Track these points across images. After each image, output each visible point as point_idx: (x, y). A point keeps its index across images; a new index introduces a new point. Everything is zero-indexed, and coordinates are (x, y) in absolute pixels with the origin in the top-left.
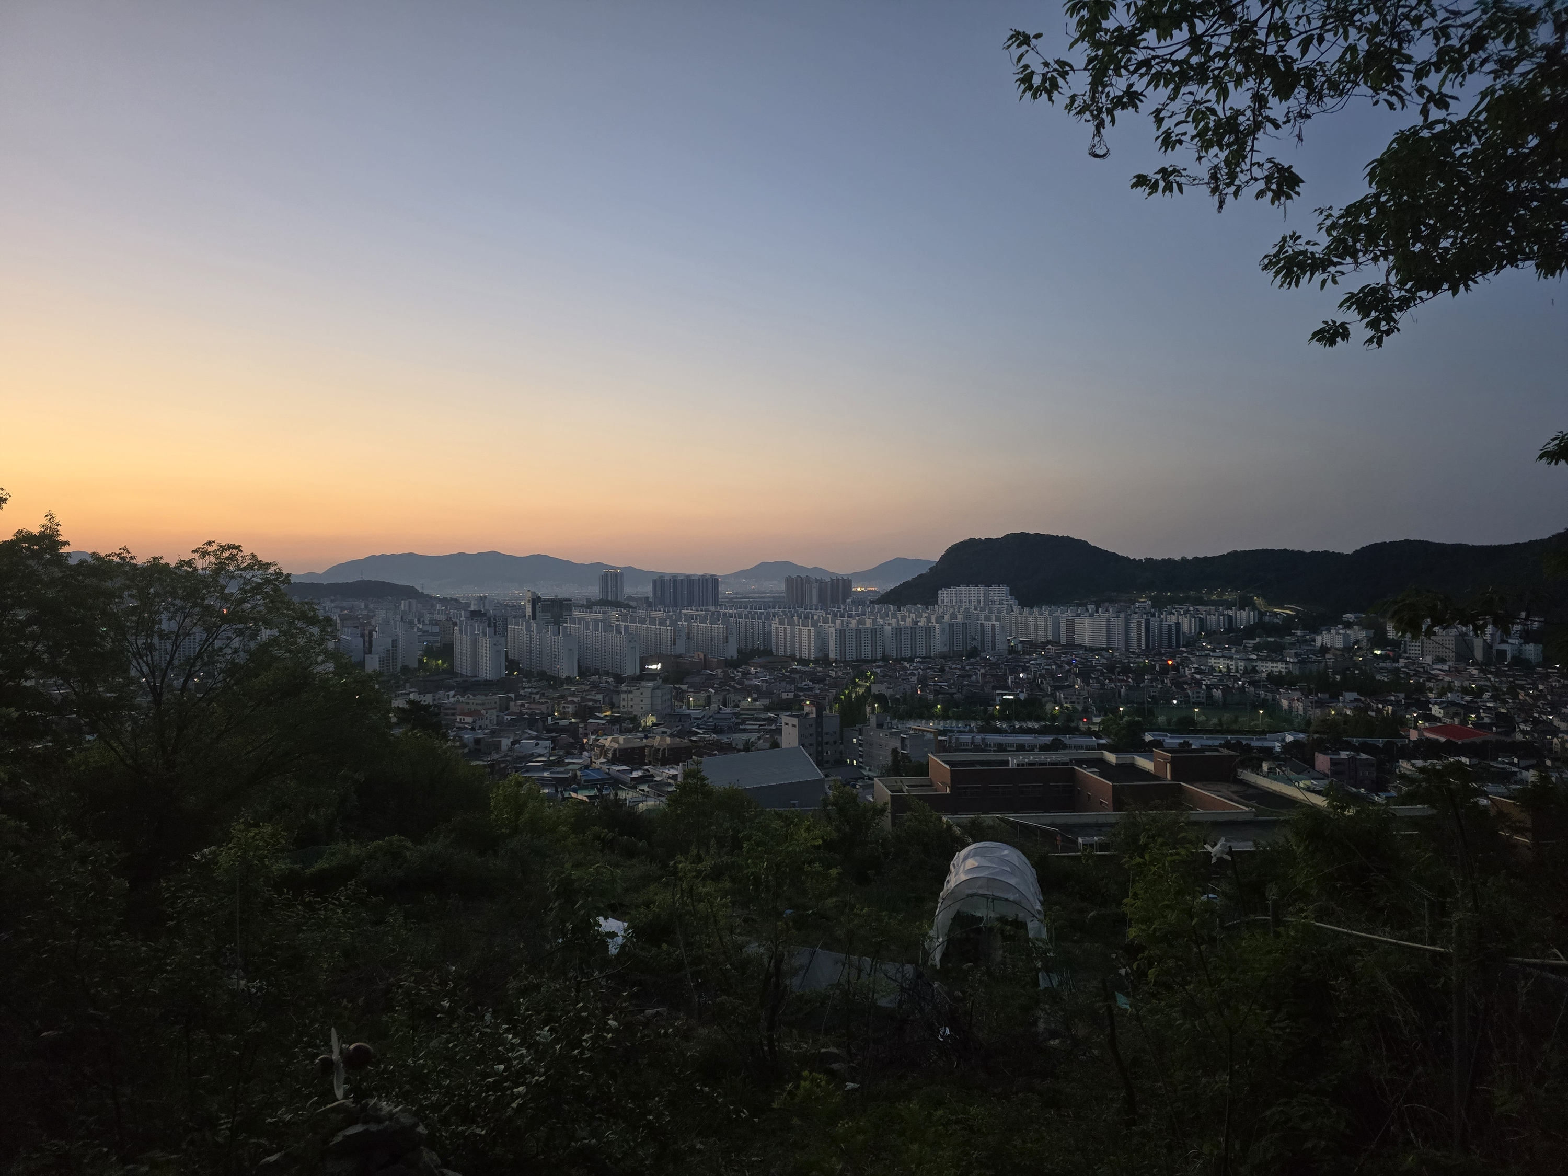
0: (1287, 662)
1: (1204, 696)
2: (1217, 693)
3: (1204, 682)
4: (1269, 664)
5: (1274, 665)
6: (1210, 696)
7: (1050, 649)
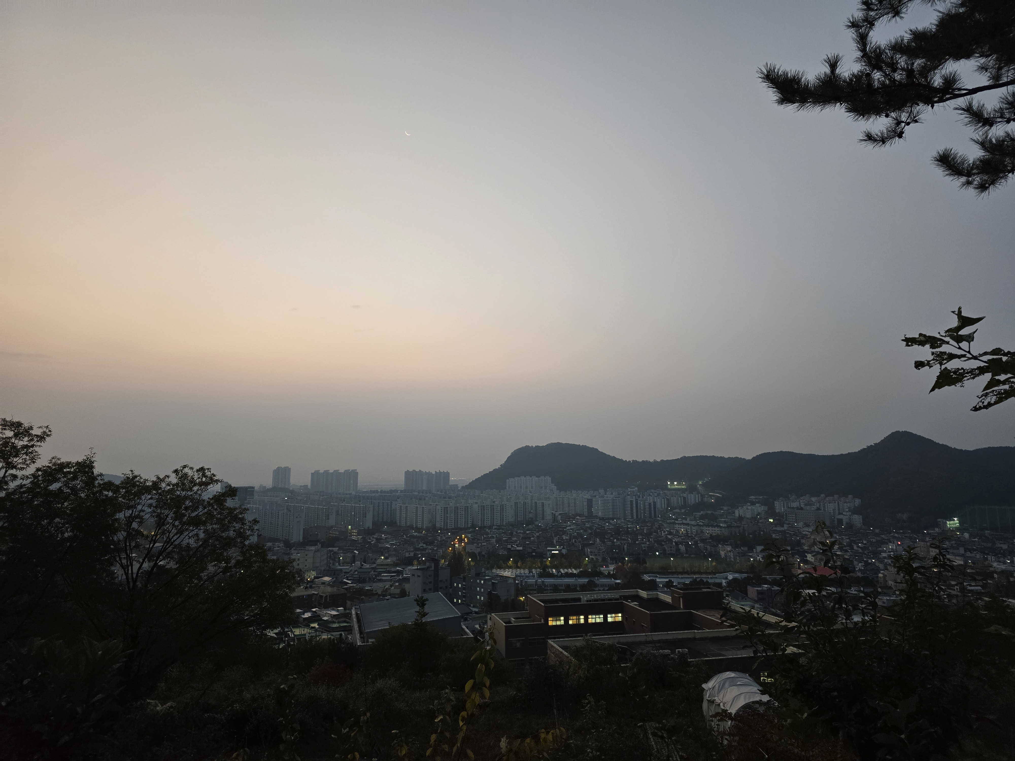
0: (721, 527)
1: (675, 549)
2: (682, 548)
3: (674, 540)
4: (710, 528)
5: (713, 529)
6: (678, 550)
7: (577, 519)
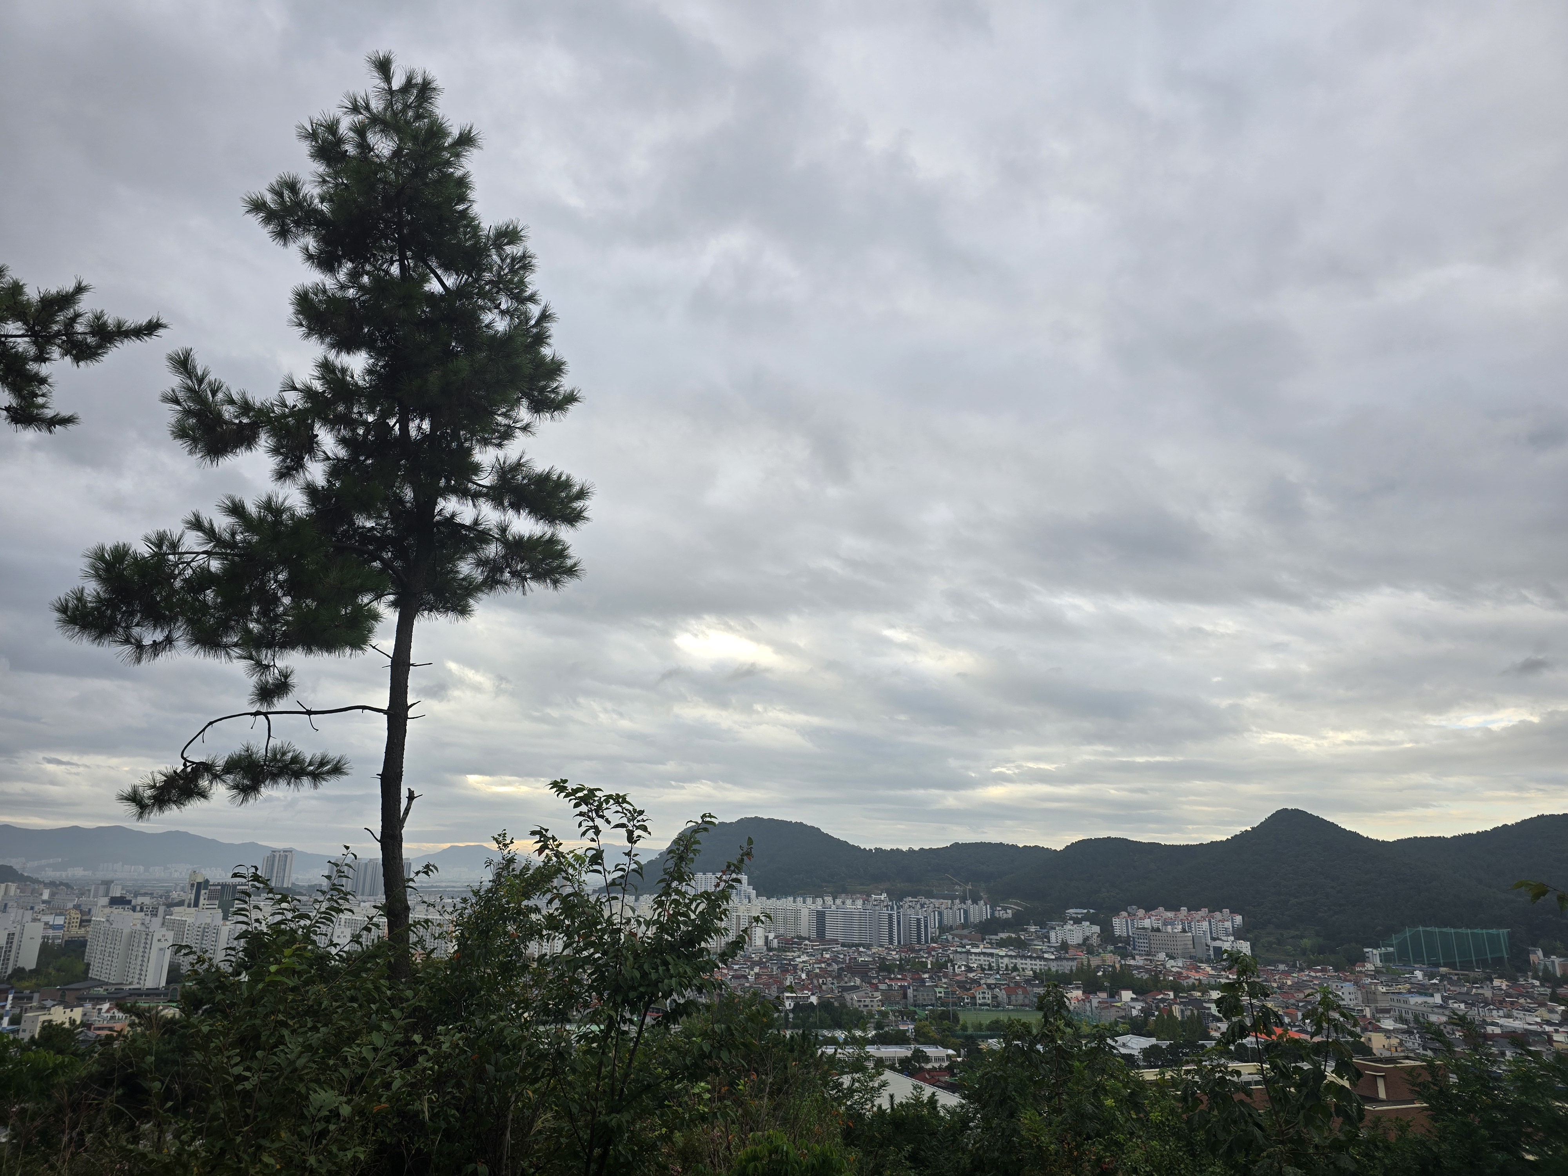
0: (1046, 960)
1: (990, 996)
2: (1002, 995)
3: (982, 982)
4: (1028, 961)
5: (1033, 962)
6: (995, 997)
